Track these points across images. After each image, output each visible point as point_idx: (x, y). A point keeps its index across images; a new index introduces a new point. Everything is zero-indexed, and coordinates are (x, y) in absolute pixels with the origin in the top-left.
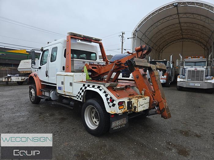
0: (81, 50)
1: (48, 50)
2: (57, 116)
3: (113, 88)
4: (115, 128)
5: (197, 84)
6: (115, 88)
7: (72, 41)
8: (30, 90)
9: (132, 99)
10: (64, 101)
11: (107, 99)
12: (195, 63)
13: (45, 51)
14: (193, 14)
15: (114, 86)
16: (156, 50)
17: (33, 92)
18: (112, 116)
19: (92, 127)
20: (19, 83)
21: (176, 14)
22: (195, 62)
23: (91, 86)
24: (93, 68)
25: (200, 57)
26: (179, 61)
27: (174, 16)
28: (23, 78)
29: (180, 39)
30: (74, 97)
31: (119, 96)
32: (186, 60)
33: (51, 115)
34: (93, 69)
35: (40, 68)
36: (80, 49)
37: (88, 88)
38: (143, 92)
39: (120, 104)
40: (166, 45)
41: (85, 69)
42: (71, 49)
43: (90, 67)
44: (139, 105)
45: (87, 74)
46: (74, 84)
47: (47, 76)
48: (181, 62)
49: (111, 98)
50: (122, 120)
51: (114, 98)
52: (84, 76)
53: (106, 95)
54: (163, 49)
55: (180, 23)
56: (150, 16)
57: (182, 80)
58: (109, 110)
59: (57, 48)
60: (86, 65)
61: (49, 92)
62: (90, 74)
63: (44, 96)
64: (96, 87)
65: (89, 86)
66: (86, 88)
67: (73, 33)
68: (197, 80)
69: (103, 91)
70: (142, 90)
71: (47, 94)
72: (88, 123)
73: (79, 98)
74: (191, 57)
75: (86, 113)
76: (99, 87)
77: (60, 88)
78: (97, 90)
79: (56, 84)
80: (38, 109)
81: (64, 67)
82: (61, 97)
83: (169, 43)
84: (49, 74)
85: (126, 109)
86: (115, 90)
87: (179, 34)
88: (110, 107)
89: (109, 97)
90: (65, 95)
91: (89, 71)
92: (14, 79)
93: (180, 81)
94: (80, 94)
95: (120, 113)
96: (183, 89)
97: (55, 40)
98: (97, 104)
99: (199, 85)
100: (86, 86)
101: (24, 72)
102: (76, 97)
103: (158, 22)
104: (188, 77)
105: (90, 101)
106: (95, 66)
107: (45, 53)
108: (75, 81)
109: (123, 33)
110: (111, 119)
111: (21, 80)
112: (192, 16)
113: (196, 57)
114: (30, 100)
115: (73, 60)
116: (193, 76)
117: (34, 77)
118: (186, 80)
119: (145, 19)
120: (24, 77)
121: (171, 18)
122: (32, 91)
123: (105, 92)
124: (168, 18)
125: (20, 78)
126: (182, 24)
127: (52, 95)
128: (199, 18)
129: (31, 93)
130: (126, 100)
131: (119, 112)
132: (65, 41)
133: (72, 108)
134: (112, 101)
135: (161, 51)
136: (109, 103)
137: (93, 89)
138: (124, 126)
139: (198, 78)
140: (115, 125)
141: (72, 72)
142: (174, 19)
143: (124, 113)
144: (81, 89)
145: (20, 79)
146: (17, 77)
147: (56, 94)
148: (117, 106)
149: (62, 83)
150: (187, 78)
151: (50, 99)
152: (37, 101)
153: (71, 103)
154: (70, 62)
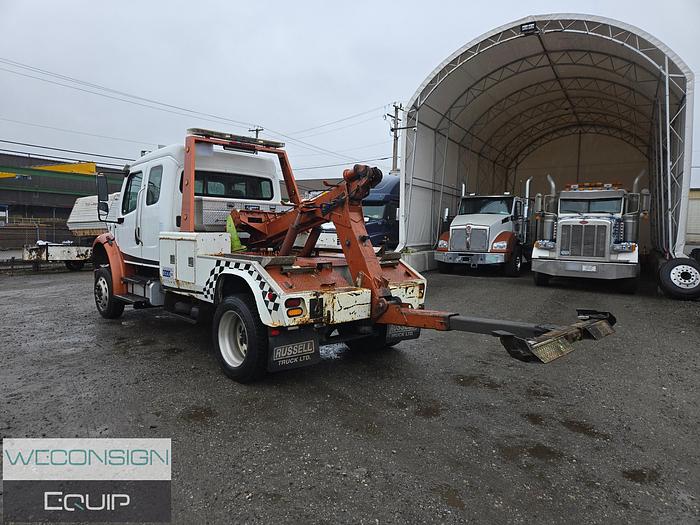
0: (228, 171)
1: (141, 172)
2: (163, 344)
3: (282, 269)
4: (284, 362)
5: (588, 267)
6: (285, 268)
7: (200, 151)
8: (96, 282)
9: (323, 294)
10: (179, 306)
11: (264, 294)
12: (589, 204)
13: (134, 175)
14: (589, 51)
15: (285, 265)
16: (494, 162)
17: (104, 287)
18: (274, 333)
19: (235, 363)
20: (72, 267)
21: (540, 54)
22: (590, 200)
23: (232, 265)
24: (250, 220)
25: (605, 185)
26: (543, 197)
27: (534, 61)
28: (83, 249)
29: (570, 126)
30: (198, 292)
31: (291, 287)
32: (565, 194)
33: (146, 343)
34: (251, 224)
35: (121, 221)
36: (223, 171)
37: (227, 271)
38: (359, 280)
39: (292, 304)
40: (527, 146)
41: (230, 224)
42: (196, 171)
43: (244, 219)
44: (337, 307)
45: (236, 237)
46: (197, 261)
47: (138, 241)
48: (553, 200)
49: (270, 290)
50: (302, 345)
51: (278, 289)
52: (224, 242)
53: (262, 285)
54: (520, 158)
55: (558, 79)
56: (454, 61)
57: (546, 254)
58: (267, 319)
59: (160, 167)
60: (234, 213)
61: (145, 285)
62: (246, 235)
63: (133, 295)
64: (242, 266)
65: (228, 264)
66: (222, 269)
67: (203, 131)
68: (589, 253)
69: (255, 275)
70: (358, 275)
71: (139, 290)
72: (226, 353)
73: (209, 296)
74: (580, 187)
75: (223, 330)
76: (247, 267)
77: (167, 273)
78: (244, 274)
79: (157, 263)
80: (114, 329)
81: (178, 218)
82: (172, 297)
83: (537, 139)
84: (143, 238)
85: (308, 316)
86: (286, 274)
87: (562, 112)
88: (270, 311)
89: (266, 288)
90: (179, 290)
91: (240, 227)
92: (57, 253)
93: (540, 258)
94: (211, 286)
95: (290, 326)
96: (550, 282)
97: (160, 147)
98: (243, 307)
99: (594, 269)
100: (223, 264)
101: (87, 233)
102: (202, 293)
103: (486, 77)
104: (562, 245)
105: (230, 300)
106: (258, 217)
107: (135, 181)
108: (200, 253)
109: (397, 109)
110: (270, 339)
111: (78, 256)
112: (587, 60)
113: (596, 186)
114: (96, 309)
115: (201, 200)
116: (577, 243)
117: (106, 246)
118: (555, 255)
119: (442, 72)
120: (86, 249)
121: (525, 65)
122: (102, 284)
123: (259, 278)
124: (517, 65)
125: (74, 250)
126: (566, 83)
127: (150, 292)
128: (607, 64)
129: (98, 288)
130: (307, 296)
131: (288, 322)
132: (182, 149)
133: (194, 322)
134: (273, 297)
135: (514, 165)
136: (267, 303)
137: (235, 272)
138: (308, 358)
139: (590, 247)
140: (283, 354)
141: (196, 231)
142: (535, 68)
143: (303, 326)
144: (212, 272)
145: (73, 253)
146: (66, 249)
147: (161, 290)
148: (283, 308)
149: (173, 260)
150: (558, 249)
151: (145, 302)
152: (113, 311)
153: (194, 309)
154: (193, 206)
